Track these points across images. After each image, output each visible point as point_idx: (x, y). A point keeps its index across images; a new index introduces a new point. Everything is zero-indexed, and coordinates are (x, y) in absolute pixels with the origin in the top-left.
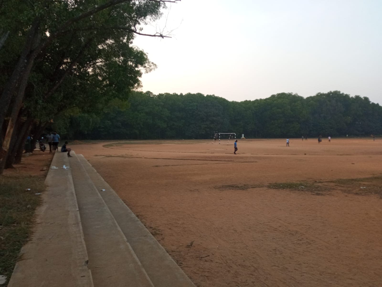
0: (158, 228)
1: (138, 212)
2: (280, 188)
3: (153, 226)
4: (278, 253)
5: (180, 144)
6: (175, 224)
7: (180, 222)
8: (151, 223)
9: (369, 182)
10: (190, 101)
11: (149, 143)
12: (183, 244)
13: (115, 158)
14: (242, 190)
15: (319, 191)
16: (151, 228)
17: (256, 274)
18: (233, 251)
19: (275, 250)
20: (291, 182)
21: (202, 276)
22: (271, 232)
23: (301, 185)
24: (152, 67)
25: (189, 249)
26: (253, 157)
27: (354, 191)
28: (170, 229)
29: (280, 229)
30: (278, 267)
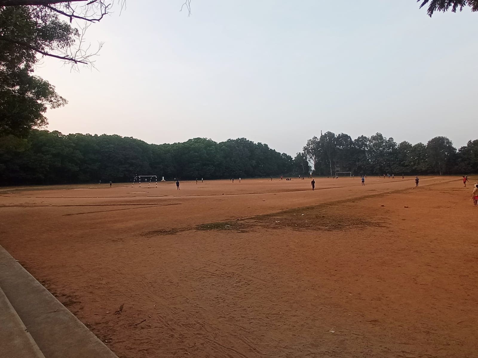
0: (75, 294)
1: (44, 276)
2: (208, 228)
3: (67, 292)
4: (220, 301)
5: (96, 188)
6: (97, 285)
7: (104, 282)
8: (64, 288)
9: (281, 216)
10: (106, 143)
11: (58, 189)
12: (109, 310)
13: (10, 207)
14: (170, 235)
15: (243, 228)
16: (64, 295)
17: (203, 333)
18: (173, 308)
19: (217, 298)
20: (217, 222)
21: (139, 351)
22: (209, 278)
23: (227, 224)
24: (61, 102)
25: (119, 316)
26: (176, 199)
27: (272, 226)
28: (91, 292)
29: (217, 272)
30: (225, 317)
